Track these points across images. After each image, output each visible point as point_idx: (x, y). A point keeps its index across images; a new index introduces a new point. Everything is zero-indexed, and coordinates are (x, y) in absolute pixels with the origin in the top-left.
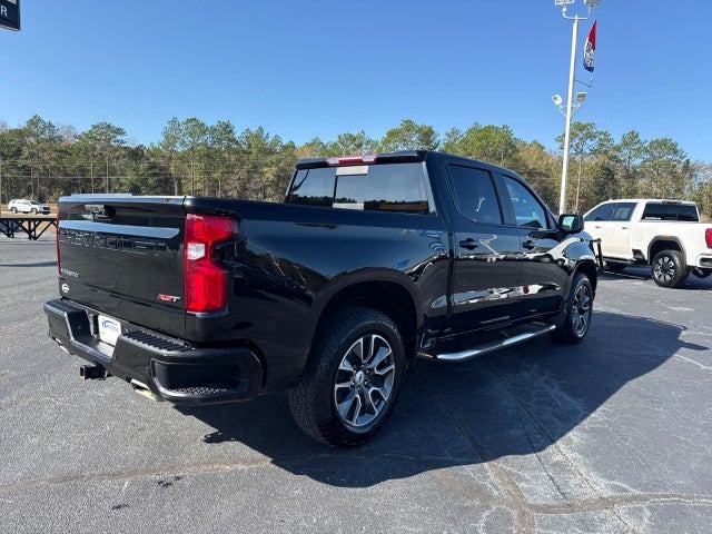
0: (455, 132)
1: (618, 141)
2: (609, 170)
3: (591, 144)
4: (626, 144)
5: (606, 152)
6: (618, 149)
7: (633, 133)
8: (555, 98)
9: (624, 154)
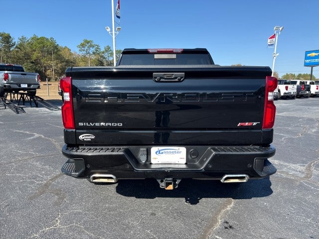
0: (23, 38)
1: (103, 49)
2: (101, 62)
3: (92, 50)
4: (106, 51)
5: (99, 54)
6: (103, 53)
7: (108, 46)
8: (107, 28)
9: (106, 55)
